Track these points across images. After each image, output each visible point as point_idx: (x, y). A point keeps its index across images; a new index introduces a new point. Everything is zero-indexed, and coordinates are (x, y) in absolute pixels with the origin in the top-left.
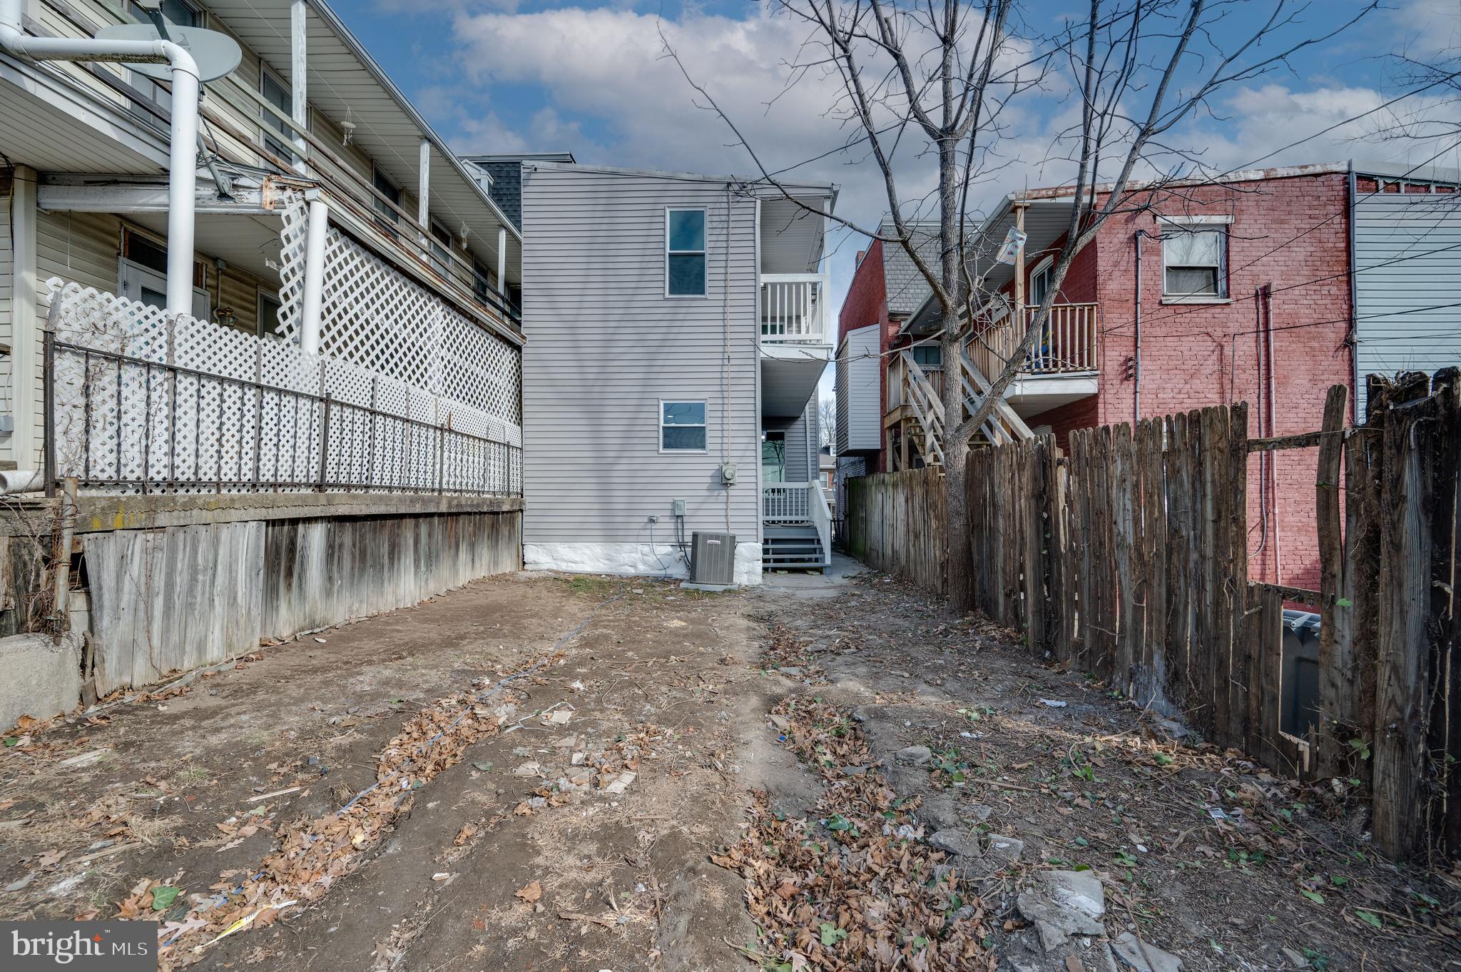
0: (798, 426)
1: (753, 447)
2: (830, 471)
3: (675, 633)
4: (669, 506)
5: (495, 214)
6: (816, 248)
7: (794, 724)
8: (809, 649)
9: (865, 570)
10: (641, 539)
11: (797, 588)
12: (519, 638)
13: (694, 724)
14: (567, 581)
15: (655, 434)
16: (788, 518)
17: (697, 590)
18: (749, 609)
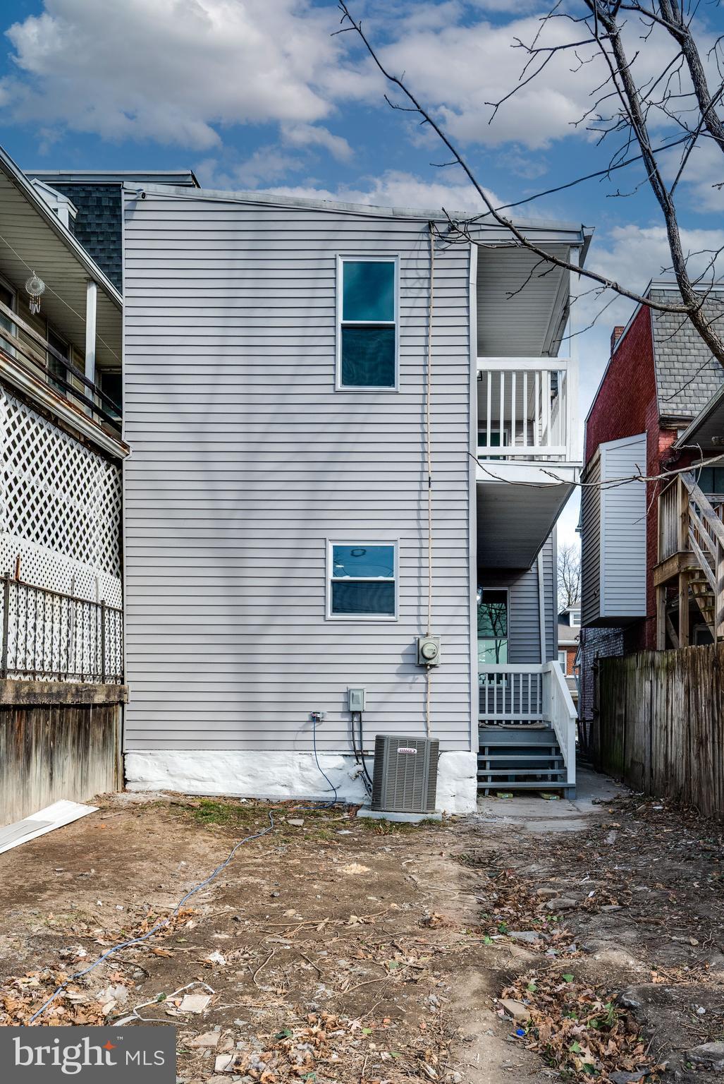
0: (527, 581)
1: (464, 611)
2: (570, 649)
3: (353, 882)
4: (342, 698)
5: (81, 261)
6: (557, 321)
7: (535, 1012)
8: (550, 905)
9: (625, 793)
10: (299, 746)
11: (528, 819)
12: (125, 889)
13: (390, 1013)
14: (191, 808)
15: (320, 592)
16: (512, 716)
17: (383, 821)
18: (459, 848)
